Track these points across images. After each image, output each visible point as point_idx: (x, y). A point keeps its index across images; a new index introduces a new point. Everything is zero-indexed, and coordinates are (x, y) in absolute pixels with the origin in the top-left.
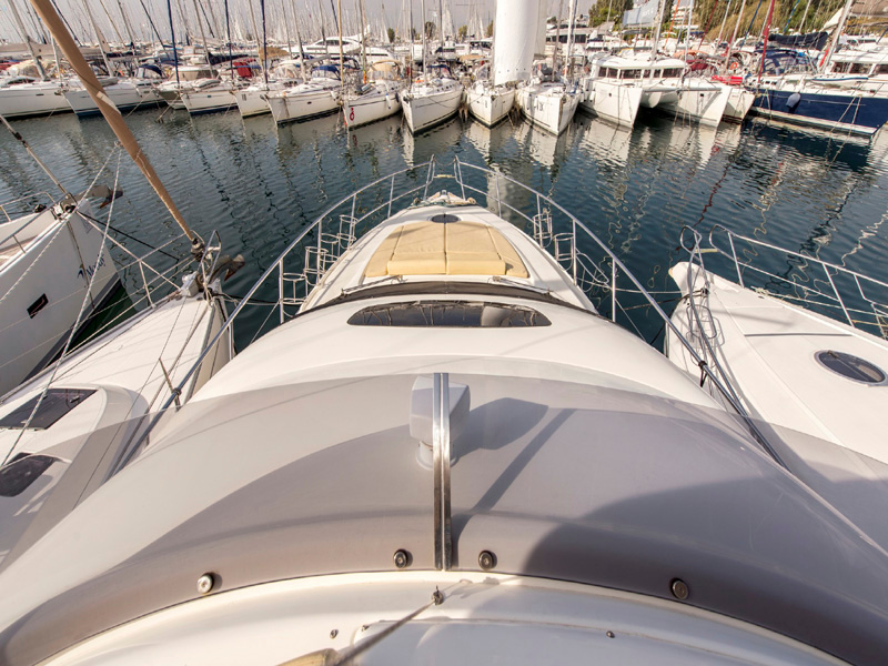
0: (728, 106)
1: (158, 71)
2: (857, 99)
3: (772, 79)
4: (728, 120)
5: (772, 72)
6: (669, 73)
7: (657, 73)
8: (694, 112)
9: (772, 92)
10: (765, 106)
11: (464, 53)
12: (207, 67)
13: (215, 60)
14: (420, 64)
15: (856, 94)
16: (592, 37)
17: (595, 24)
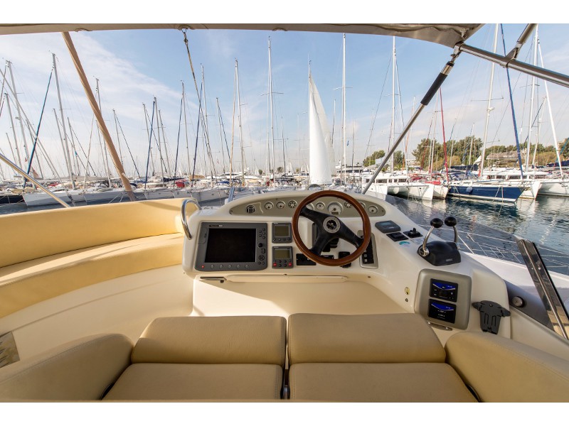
0: (434, 192)
1: (135, 185)
2: (500, 188)
3: (457, 182)
4: (436, 198)
5: (456, 180)
6: (402, 181)
7: (396, 181)
8: (418, 195)
9: (458, 187)
10: (456, 192)
11: (297, 177)
12: (162, 183)
13: (166, 180)
14: (272, 180)
15: (499, 186)
16: (364, 170)
17: (366, 166)
